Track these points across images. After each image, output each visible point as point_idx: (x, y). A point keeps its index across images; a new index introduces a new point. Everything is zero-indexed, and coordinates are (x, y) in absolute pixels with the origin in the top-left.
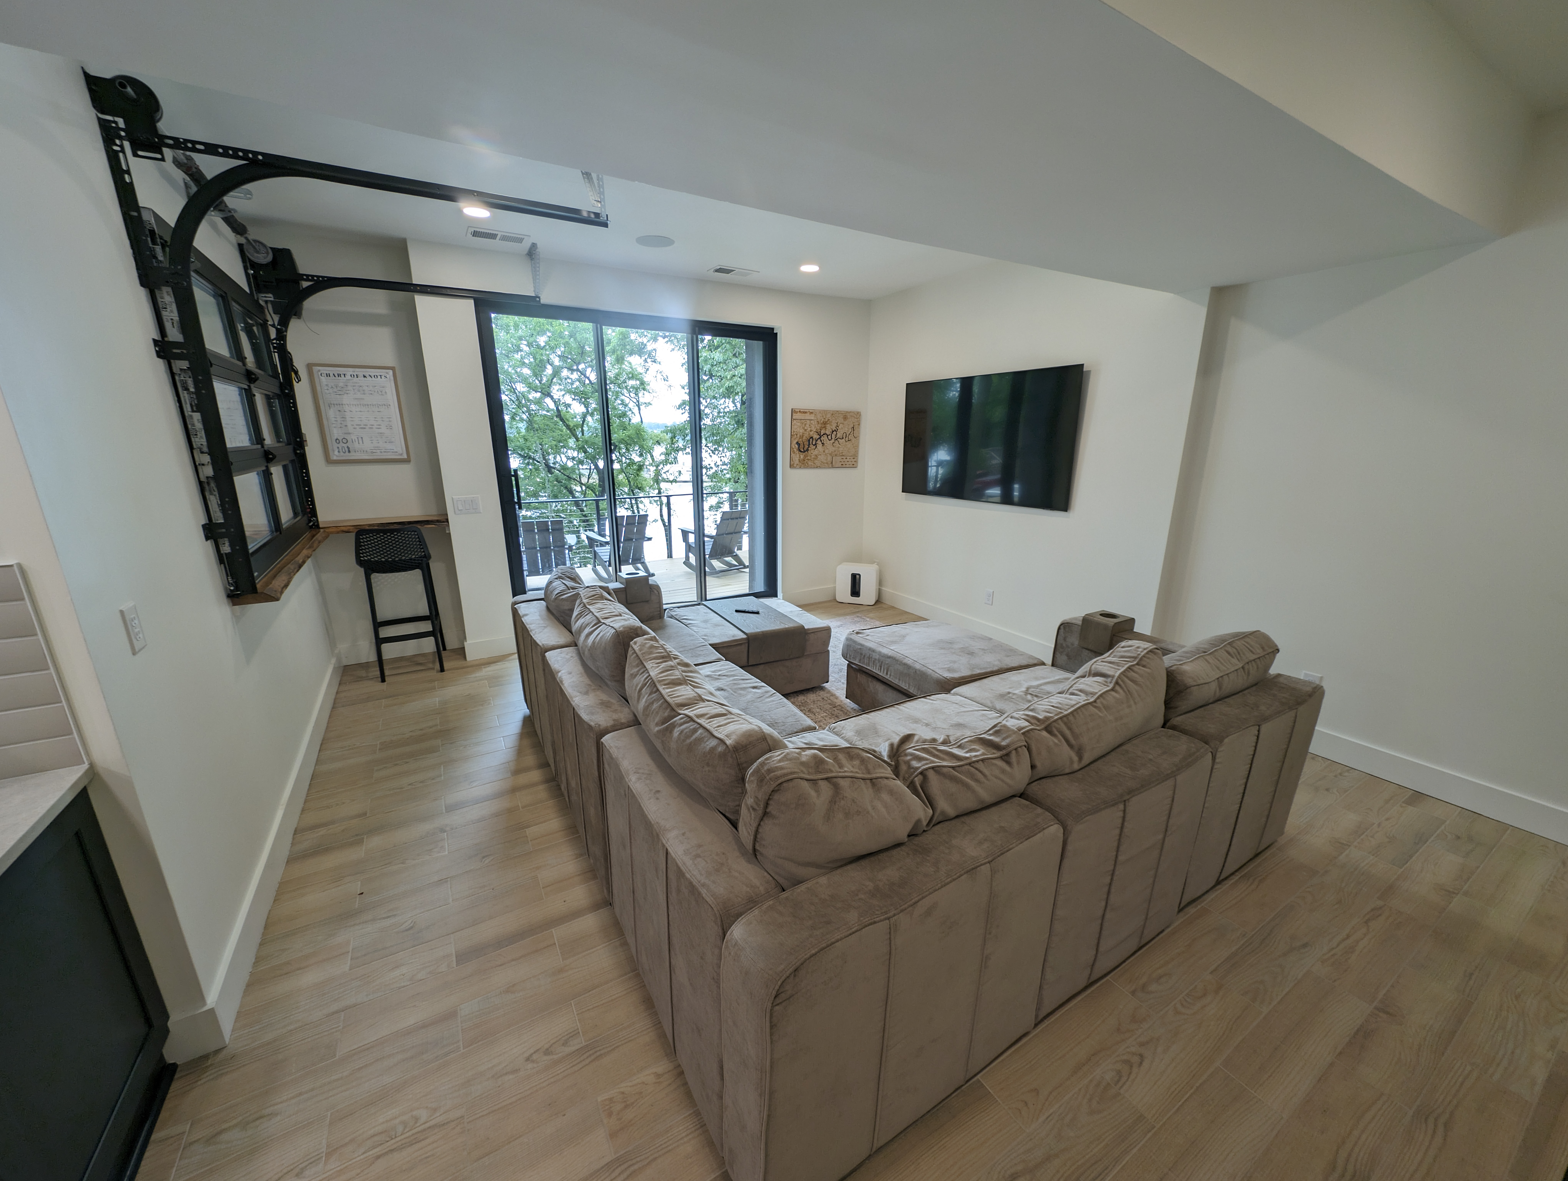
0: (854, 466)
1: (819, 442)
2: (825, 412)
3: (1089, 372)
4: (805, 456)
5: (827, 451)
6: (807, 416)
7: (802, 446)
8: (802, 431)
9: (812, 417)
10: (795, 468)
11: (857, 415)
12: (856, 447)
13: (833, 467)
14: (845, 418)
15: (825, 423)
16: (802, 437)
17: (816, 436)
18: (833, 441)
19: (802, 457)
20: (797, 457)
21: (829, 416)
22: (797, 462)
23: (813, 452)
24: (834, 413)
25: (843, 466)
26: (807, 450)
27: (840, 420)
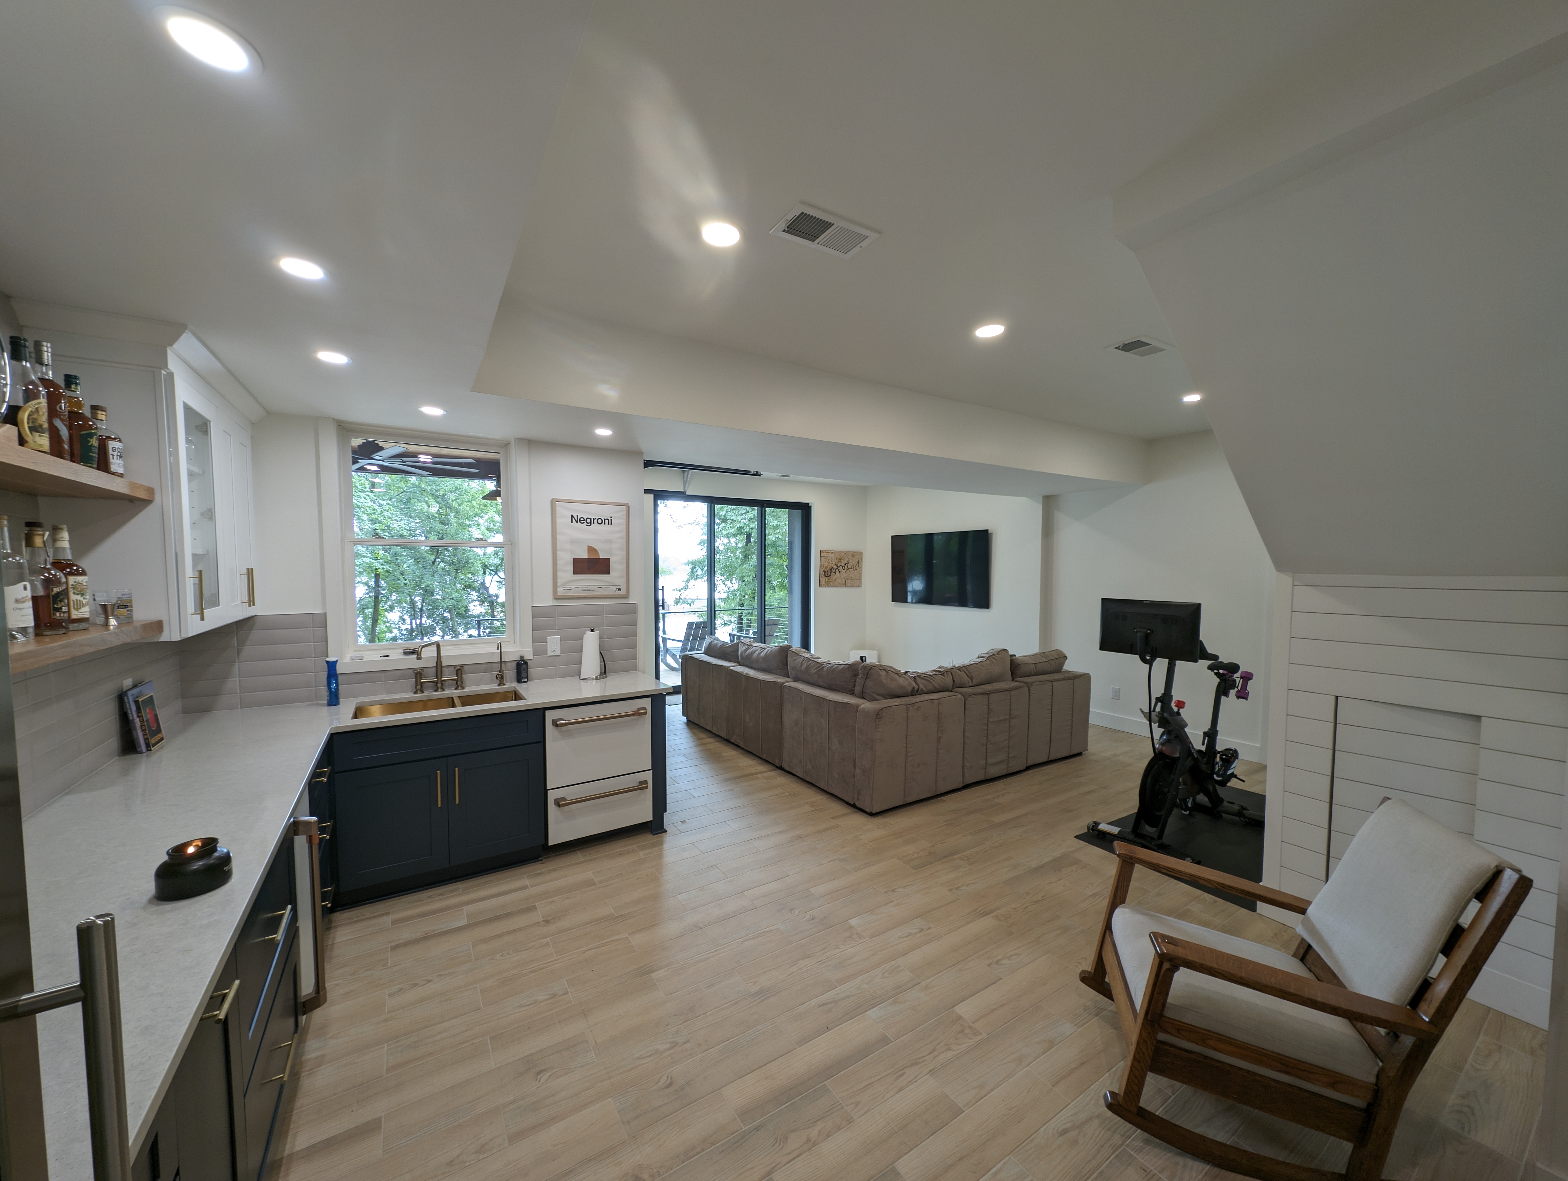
0: (859, 586)
1: (837, 570)
2: (841, 552)
3: (992, 533)
4: (829, 580)
5: (842, 576)
6: (830, 555)
7: (826, 573)
8: (826, 564)
9: (833, 555)
10: (822, 587)
11: (861, 554)
12: (860, 574)
13: (846, 587)
14: (853, 556)
15: (840, 559)
16: (826, 567)
17: (835, 567)
18: (845, 570)
20: (824, 580)
21: (843, 554)
22: (824, 583)
23: (833, 577)
24: (846, 553)
25: (852, 586)
26: (830, 576)
27: (850, 557)
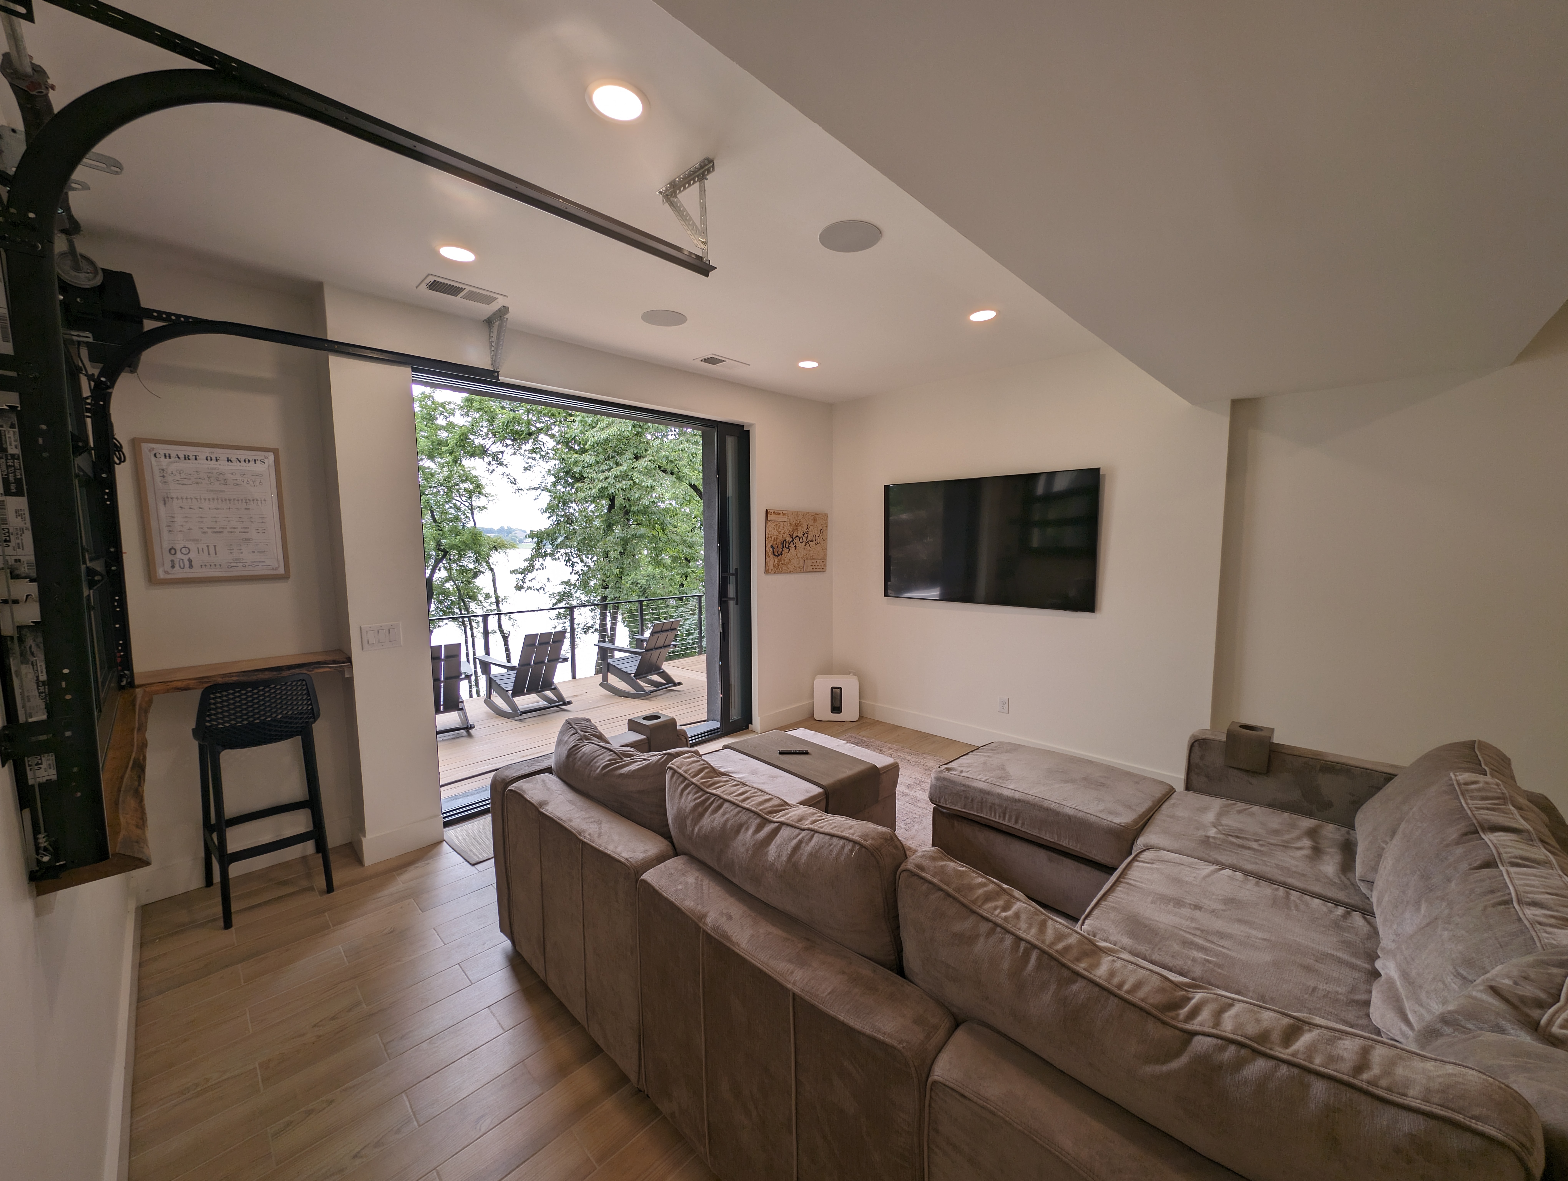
0: (823, 570)
1: (791, 545)
2: (797, 513)
3: (1105, 475)
4: (779, 561)
5: (799, 555)
6: (781, 518)
7: (776, 549)
8: (776, 533)
9: (785, 519)
10: (769, 573)
11: (825, 516)
12: (825, 550)
13: (804, 571)
14: (815, 520)
15: (797, 525)
16: (776, 540)
17: (789, 539)
18: (804, 543)
19: (776, 561)
20: (772, 561)
21: (800, 517)
22: (771, 567)
23: (787, 556)
24: (805, 515)
25: (814, 571)
26: (781, 554)
27: (811, 522)
